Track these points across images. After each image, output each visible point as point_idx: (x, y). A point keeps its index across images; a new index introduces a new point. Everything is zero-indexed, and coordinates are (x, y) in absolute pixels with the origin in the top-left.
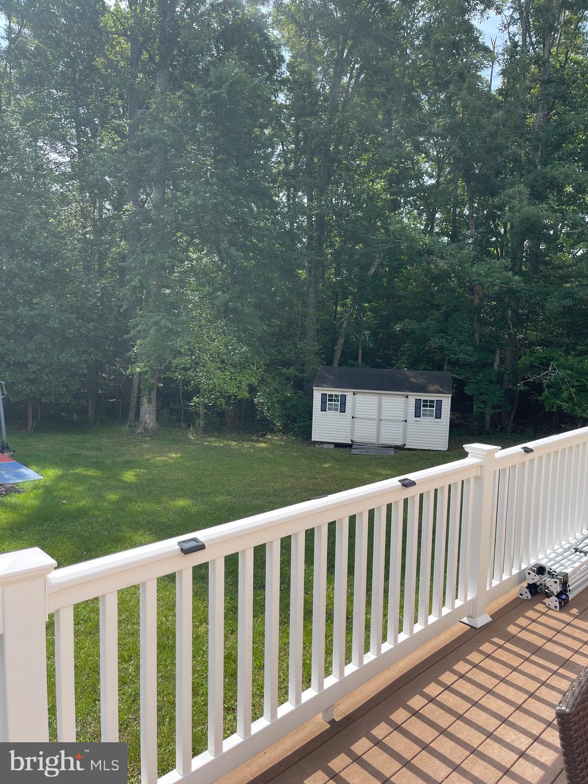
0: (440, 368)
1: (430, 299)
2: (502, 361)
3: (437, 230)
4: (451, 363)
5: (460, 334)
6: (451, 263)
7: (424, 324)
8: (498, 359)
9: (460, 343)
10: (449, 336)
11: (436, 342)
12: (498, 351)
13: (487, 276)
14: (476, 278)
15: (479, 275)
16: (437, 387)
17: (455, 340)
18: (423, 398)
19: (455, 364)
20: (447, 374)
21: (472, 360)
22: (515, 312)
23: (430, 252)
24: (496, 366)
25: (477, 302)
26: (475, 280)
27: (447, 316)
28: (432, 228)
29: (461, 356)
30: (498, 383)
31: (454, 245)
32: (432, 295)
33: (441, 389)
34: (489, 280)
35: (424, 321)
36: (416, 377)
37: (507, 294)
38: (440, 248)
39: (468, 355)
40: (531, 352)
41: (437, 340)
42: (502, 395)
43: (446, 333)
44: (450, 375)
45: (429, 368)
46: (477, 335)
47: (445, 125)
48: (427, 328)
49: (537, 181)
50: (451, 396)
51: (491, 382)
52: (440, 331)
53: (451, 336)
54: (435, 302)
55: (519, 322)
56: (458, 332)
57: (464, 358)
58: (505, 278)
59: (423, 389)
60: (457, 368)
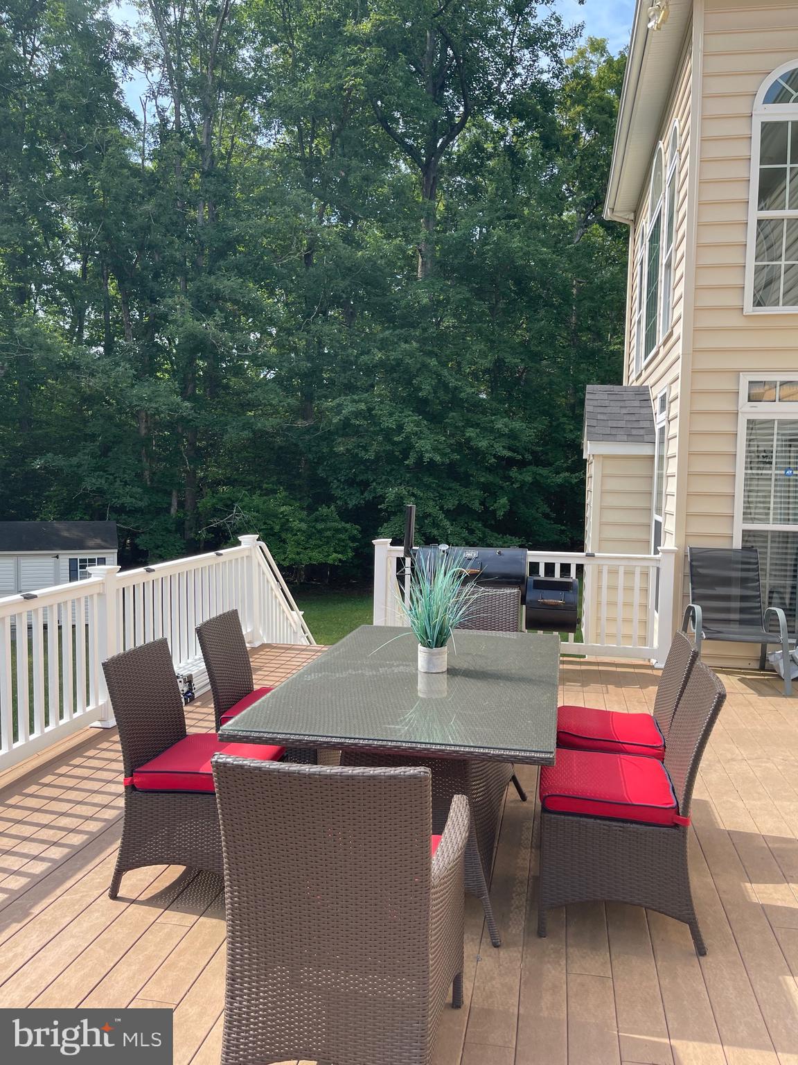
0: (102, 518)
1: (82, 427)
2: (181, 505)
3: (86, 335)
4: (115, 510)
5: (124, 472)
6: (105, 383)
7: (75, 460)
8: (175, 503)
9: (126, 484)
10: (110, 474)
11: (91, 483)
12: (174, 493)
13: (150, 400)
14: (137, 403)
15: (141, 399)
16: (98, 541)
17: (118, 480)
18: (79, 557)
19: (120, 510)
20: (111, 524)
21: (140, 504)
22: (192, 444)
23: (74, 366)
24: (173, 511)
25: (143, 432)
26: (136, 406)
27: (106, 450)
28: (81, 331)
29: (127, 500)
30: (177, 531)
31: (107, 360)
32: (85, 421)
33: (103, 544)
34: (154, 405)
35: (75, 456)
36: (68, 530)
37: (177, 424)
38: (88, 363)
39: (136, 498)
40: (213, 492)
41: (94, 481)
42: (183, 547)
43: (105, 471)
44: (113, 525)
45: (87, 517)
46: (147, 473)
47: (81, 208)
48: (79, 466)
49: (202, 292)
50: (116, 551)
51: (169, 531)
52: (96, 469)
53: (112, 474)
54: (88, 431)
55: (199, 456)
56: (122, 470)
57: (132, 503)
58: (173, 404)
59: (80, 545)
60: (124, 516)
